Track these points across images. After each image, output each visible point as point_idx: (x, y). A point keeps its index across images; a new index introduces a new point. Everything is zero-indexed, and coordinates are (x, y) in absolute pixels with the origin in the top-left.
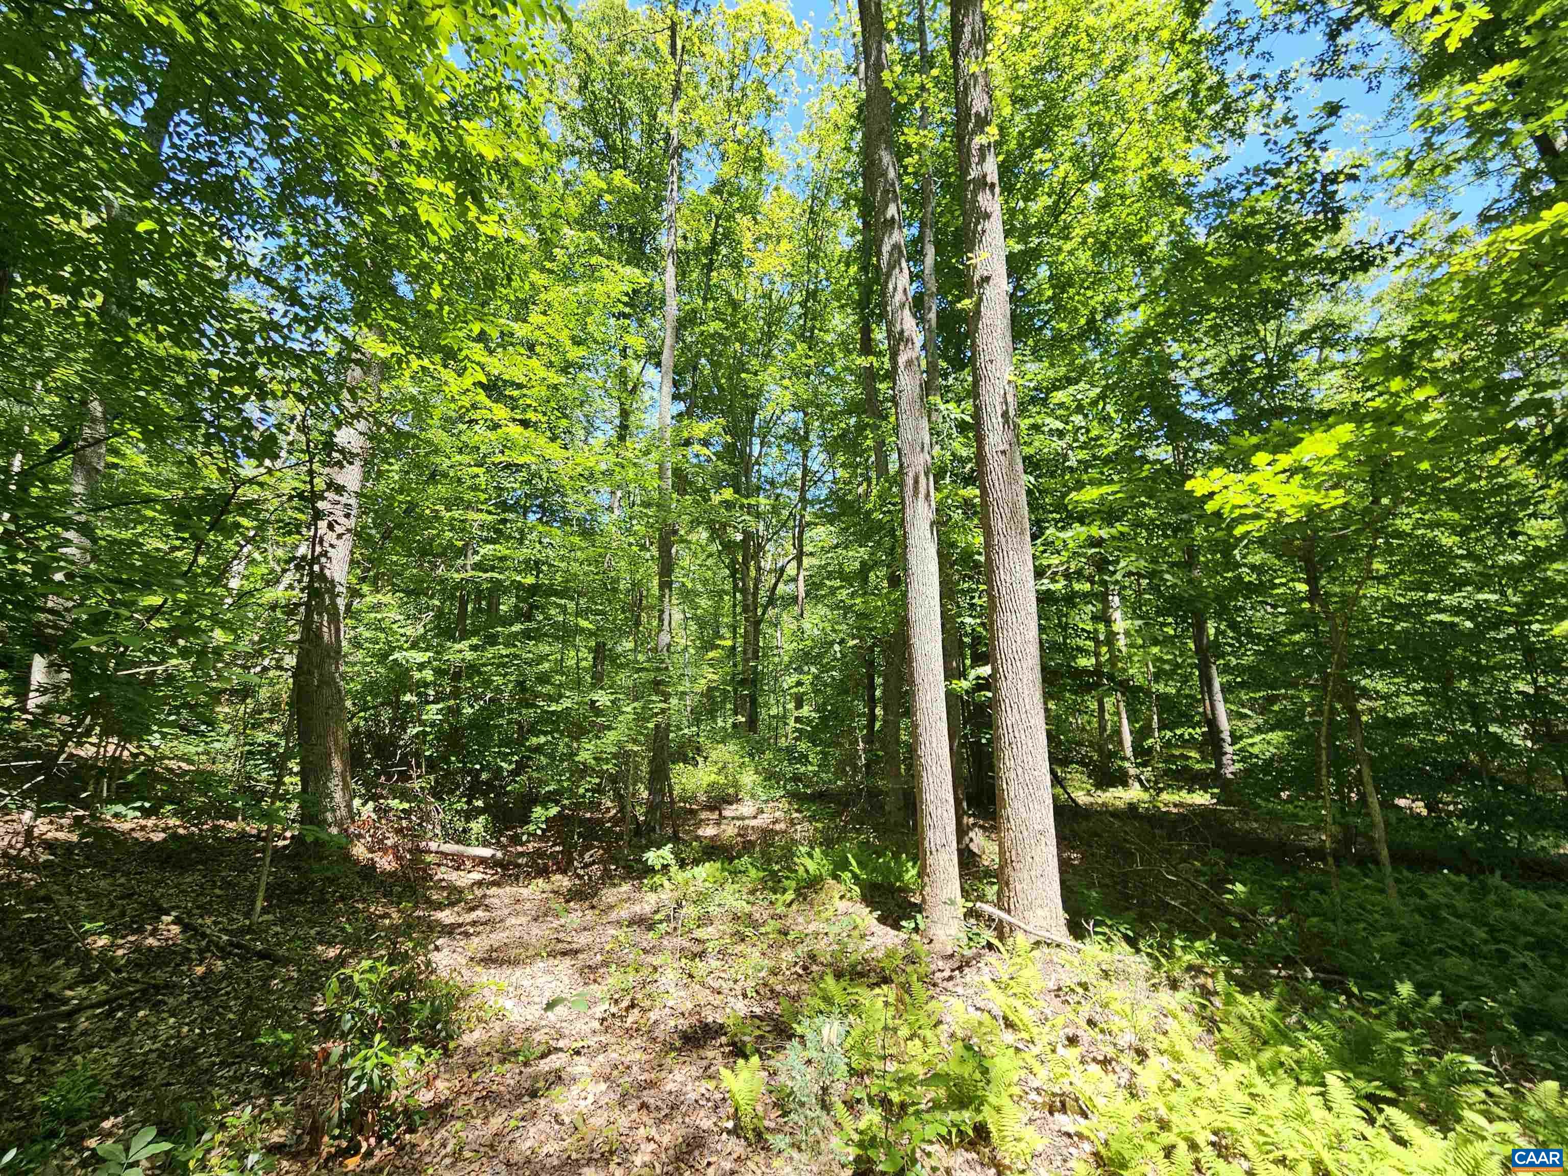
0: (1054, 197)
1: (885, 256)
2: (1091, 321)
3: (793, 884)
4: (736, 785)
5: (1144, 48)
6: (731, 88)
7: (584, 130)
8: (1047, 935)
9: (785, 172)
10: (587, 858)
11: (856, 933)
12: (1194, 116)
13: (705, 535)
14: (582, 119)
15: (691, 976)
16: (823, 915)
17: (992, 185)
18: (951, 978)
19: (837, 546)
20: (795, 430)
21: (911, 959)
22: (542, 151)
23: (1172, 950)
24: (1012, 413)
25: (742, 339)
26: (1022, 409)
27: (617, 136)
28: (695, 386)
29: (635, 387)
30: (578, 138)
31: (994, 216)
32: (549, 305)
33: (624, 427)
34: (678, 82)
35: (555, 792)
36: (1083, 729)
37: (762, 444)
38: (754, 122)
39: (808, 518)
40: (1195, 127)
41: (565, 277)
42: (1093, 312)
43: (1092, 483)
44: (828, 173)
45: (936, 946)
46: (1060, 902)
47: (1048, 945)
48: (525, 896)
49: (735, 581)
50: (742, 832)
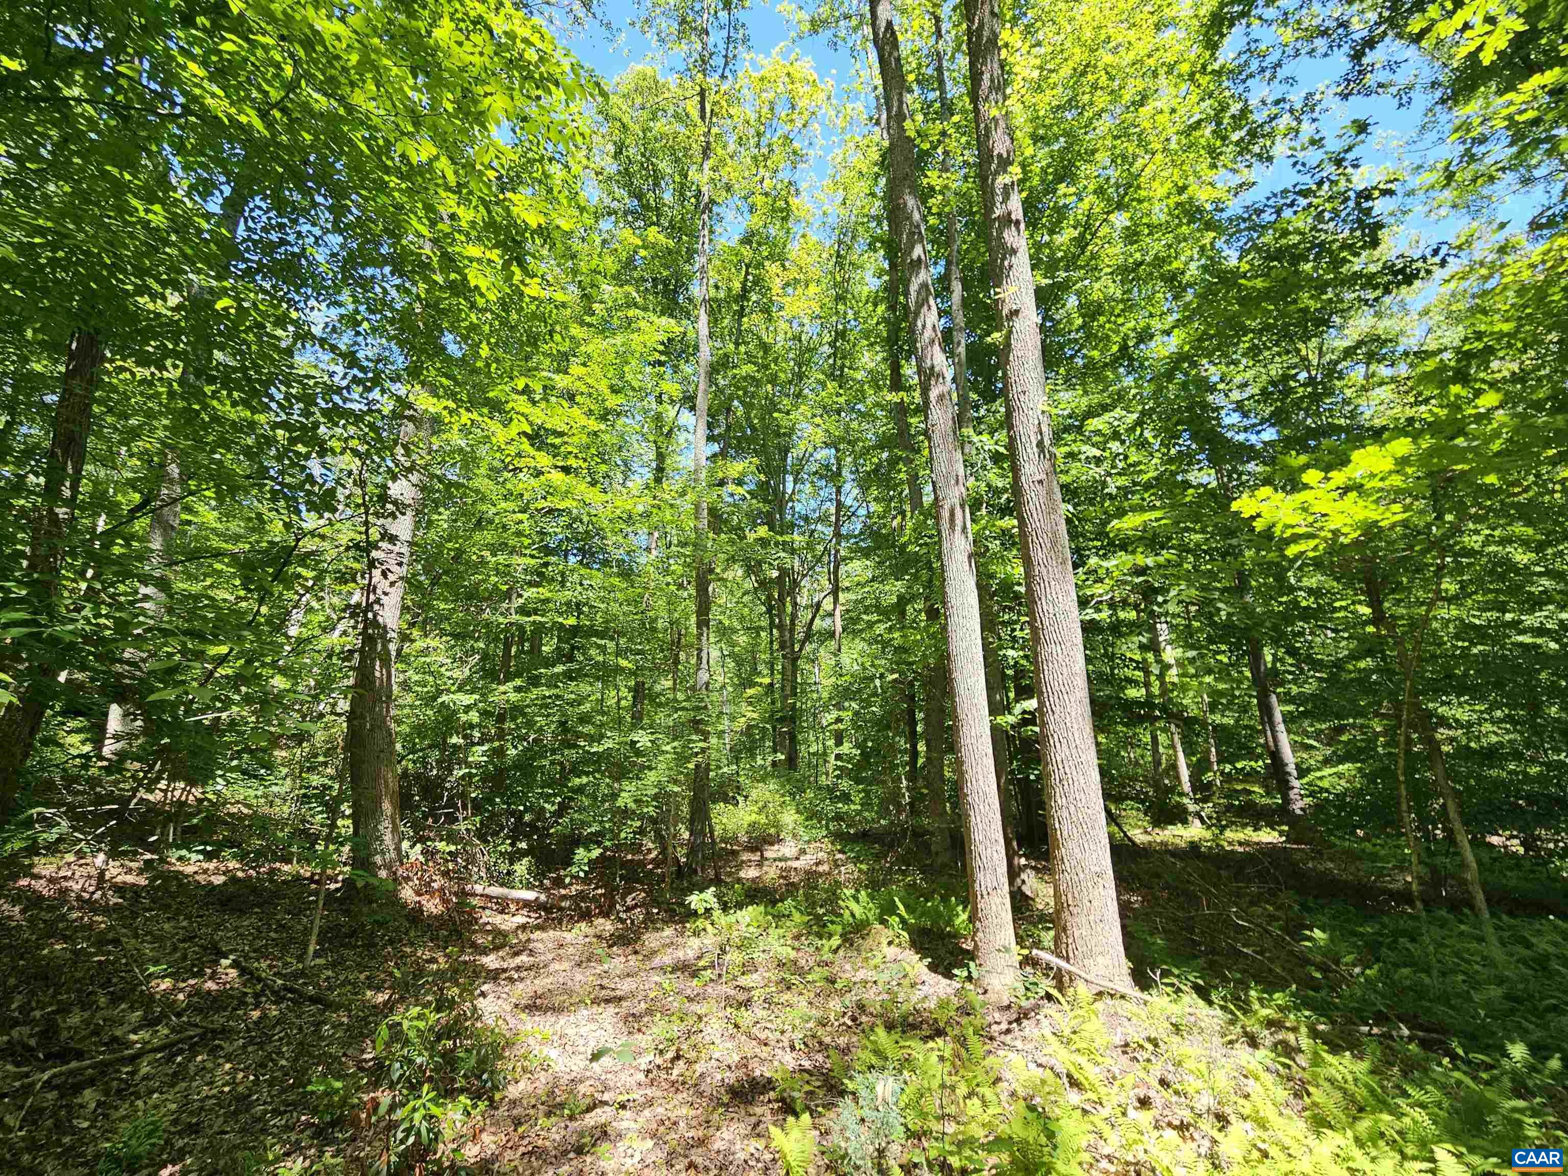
0: (1080, 229)
1: (913, 295)
2: (1124, 348)
3: (839, 929)
4: (777, 825)
5: (1163, 81)
6: (758, 145)
7: (620, 192)
8: (1110, 985)
9: (812, 220)
10: (629, 901)
11: (906, 982)
12: (1218, 143)
13: (740, 572)
14: (618, 182)
15: (737, 1026)
16: (872, 963)
17: (1017, 223)
18: (1008, 1031)
19: (872, 581)
20: (827, 467)
21: (966, 1010)
22: (581, 214)
23: (1247, 1002)
24: (1047, 442)
25: (773, 380)
26: (1057, 438)
27: (650, 196)
28: (729, 427)
29: (670, 431)
30: (614, 199)
31: (1020, 251)
32: (589, 357)
33: (660, 469)
34: (708, 143)
35: (597, 833)
36: (1137, 763)
37: (795, 481)
38: (780, 175)
39: (843, 553)
40: (1221, 154)
41: (604, 330)
42: (1126, 338)
43: (1133, 509)
44: (853, 218)
45: (991, 997)
46: (1122, 949)
47: (1112, 996)
48: (568, 940)
49: (771, 617)
50: (785, 874)
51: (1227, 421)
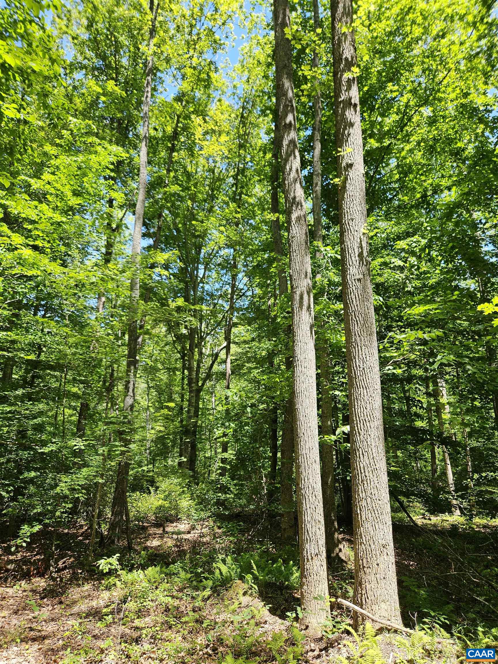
0: (401, 116)
1: (285, 147)
2: (424, 196)
3: (210, 583)
4: (176, 508)
5: (458, 24)
6: (190, 34)
7: (90, 54)
8: (388, 623)
9: (226, 90)
10: (60, 564)
11: (252, 622)
12: (489, 69)
13: (164, 329)
14: (88, 46)
15: (128, 657)
16: (231, 608)
17: (355, 105)
18: (319, 656)
19: (253, 340)
20: (226, 261)
21: (292, 642)
22: (53, 64)
23: (476, 633)
24: (365, 254)
25: (193, 198)
26: (374, 252)
27: (112, 59)
28: (159, 228)
29: (118, 227)
30: (85, 58)
31: (356, 124)
32: (58, 168)
33: (108, 254)
34: (154, 26)
35: (39, 514)
36: (421, 471)
37: (205, 269)
38: (205, 56)
39: (235, 320)
40: (491, 76)
41: (70, 149)
42: (426, 190)
43: (420, 302)
44: (254, 92)
45: (310, 632)
46: (397, 598)
47: (389, 630)
48: (10, 594)
49: (184, 361)
50: (179, 544)
51: (485, 249)
